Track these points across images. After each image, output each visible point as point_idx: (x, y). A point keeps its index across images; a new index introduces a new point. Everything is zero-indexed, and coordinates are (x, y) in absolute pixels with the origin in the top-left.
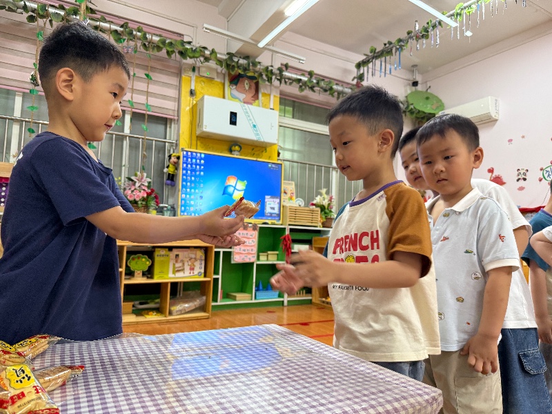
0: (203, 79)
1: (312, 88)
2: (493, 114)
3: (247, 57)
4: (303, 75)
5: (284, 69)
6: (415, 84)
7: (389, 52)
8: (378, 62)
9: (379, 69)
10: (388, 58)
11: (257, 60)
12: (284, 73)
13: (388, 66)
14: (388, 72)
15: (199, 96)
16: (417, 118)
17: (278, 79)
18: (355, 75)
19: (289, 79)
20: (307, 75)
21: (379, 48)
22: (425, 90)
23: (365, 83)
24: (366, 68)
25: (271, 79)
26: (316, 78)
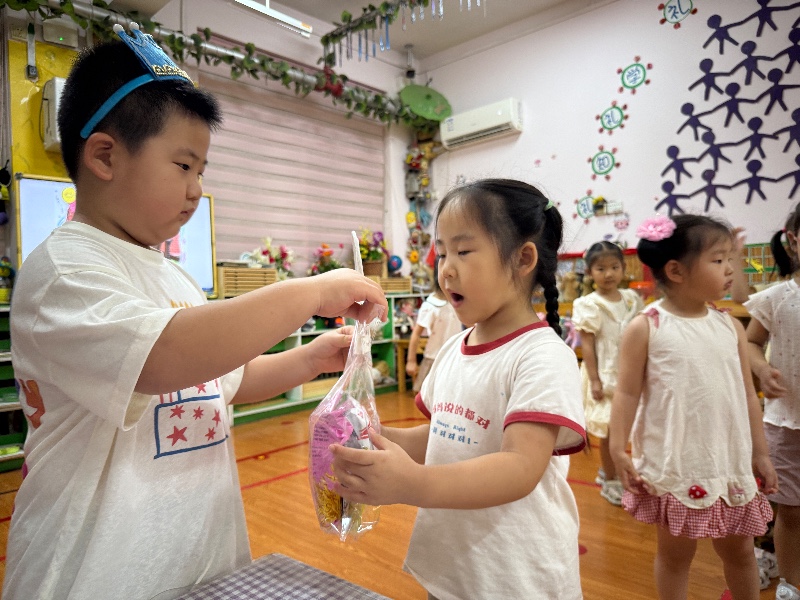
0: (52, 47)
1: (253, 72)
2: (516, 124)
3: (133, 14)
4: (236, 50)
5: (203, 37)
6: (410, 73)
7: (372, 23)
8: (355, 36)
9: (357, 48)
10: (370, 31)
11: (153, 20)
12: (203, 45)
13: (370, 44)
14: (371, 53)
15: (45, 78)
16: (415, 127)
17: (193, 55)
18: (321, 54)
19: (214, 55)
20: (243, 50)
21: (357, 14)
22: (424, 84)
23: (338, 70)
24: (337, 45)
25: (181, 53)
26: (258, 57)
